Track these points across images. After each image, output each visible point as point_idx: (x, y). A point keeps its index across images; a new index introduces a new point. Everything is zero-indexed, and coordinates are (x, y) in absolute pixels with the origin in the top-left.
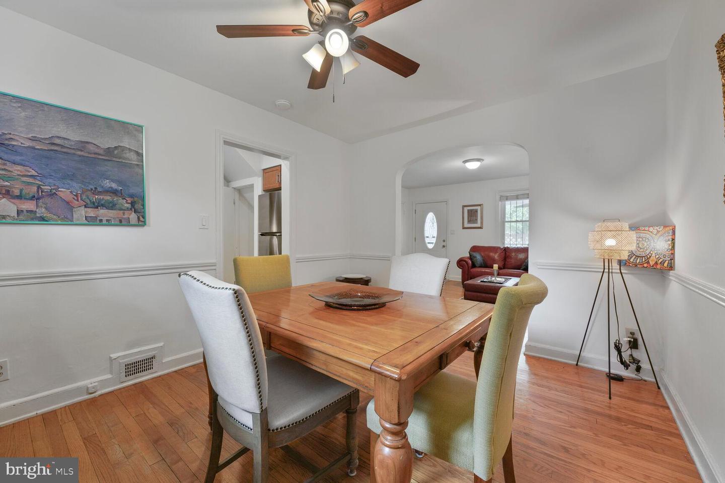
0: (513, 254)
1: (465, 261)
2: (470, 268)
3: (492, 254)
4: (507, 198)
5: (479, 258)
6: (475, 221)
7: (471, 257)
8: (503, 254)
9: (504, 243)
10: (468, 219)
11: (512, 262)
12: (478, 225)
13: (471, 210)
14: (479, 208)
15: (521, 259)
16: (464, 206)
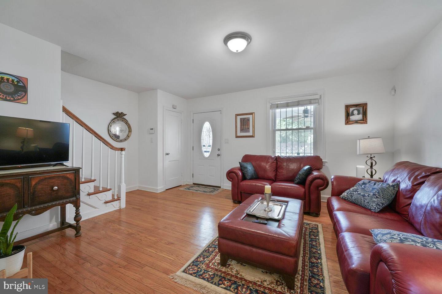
0: (285, 164)
1: (235, 173)
2: (240, 180)
3: (263, 164)
4: (278, 106)
5: (250, 168)
6: (247, 130)
7: (242, 168)
8: (274, 164)
9: (274, 152)
10: (241, 128)
11: (284, 173)
12: (250, 134)
13: (244, 119)
14: (250, 117)
15: (293, 169)
16: (237, 115)
